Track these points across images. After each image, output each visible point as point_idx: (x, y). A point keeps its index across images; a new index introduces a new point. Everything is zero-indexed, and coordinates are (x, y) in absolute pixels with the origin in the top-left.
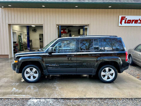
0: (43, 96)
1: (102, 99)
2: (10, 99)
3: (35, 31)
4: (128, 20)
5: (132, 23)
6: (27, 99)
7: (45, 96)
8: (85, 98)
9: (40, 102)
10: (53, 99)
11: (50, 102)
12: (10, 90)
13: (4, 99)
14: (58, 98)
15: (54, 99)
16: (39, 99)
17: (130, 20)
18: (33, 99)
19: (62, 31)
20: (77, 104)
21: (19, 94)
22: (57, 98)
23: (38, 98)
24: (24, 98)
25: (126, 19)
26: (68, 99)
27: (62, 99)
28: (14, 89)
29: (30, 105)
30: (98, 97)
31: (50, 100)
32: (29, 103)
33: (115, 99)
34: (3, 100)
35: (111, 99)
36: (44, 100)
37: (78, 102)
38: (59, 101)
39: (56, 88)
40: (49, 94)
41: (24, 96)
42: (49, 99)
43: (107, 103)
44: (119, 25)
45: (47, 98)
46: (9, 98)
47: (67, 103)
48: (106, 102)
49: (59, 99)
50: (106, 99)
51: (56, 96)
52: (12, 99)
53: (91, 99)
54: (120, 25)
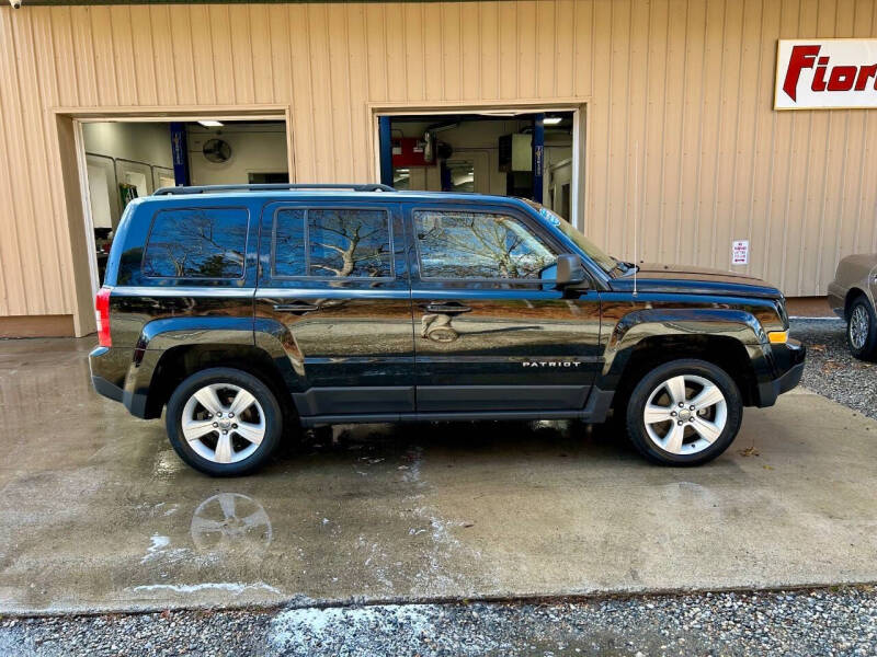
0: (360, 589)
1: (751, 593)
2: (146, 617)
3: (223, 158)
4: (837, 71)
5: (861, 86)
6: (259, 609)
7: (374, 584)
8: (638, 588)
9: (352, 630)
10: (429, 601)
11: (419, 629)
12: (133, 552)
13: (109, 614)
14: (463, 594)
15: (439, 602)
16: (338, 611)
17: (849, 71)
18: (303, 612)
19: (397, 151)
20: (595, 636)
21: (202, 576)
22: (453, 601)
23: (331, 600)
24: (238, 604)
25: (824, 60)
26: (526, 601)
27: (489, 601)
28: (160, 541)
29: (290, 651)
30: (719, 584)
31: (414, 616)
32: (280, 637)
33: (835, 589)
34: (98, 622)
35: (807, 590)
36: (369, 614)
37: (597, 618)
38: (470, 617)
39: (432, 529)
40: (394, 570)
41: (235, 592)
42: (403, 608)
43: (791, 622)
44: (778, 105)
45: (388, 603)
46: (142, 607)
47: (528, 631)
48: (780, 610)
49: (472, 601)
50: (777, 591)
51: (444, 587)
52: (161, 612)
53: (678, 594)
54: (783, 100)
